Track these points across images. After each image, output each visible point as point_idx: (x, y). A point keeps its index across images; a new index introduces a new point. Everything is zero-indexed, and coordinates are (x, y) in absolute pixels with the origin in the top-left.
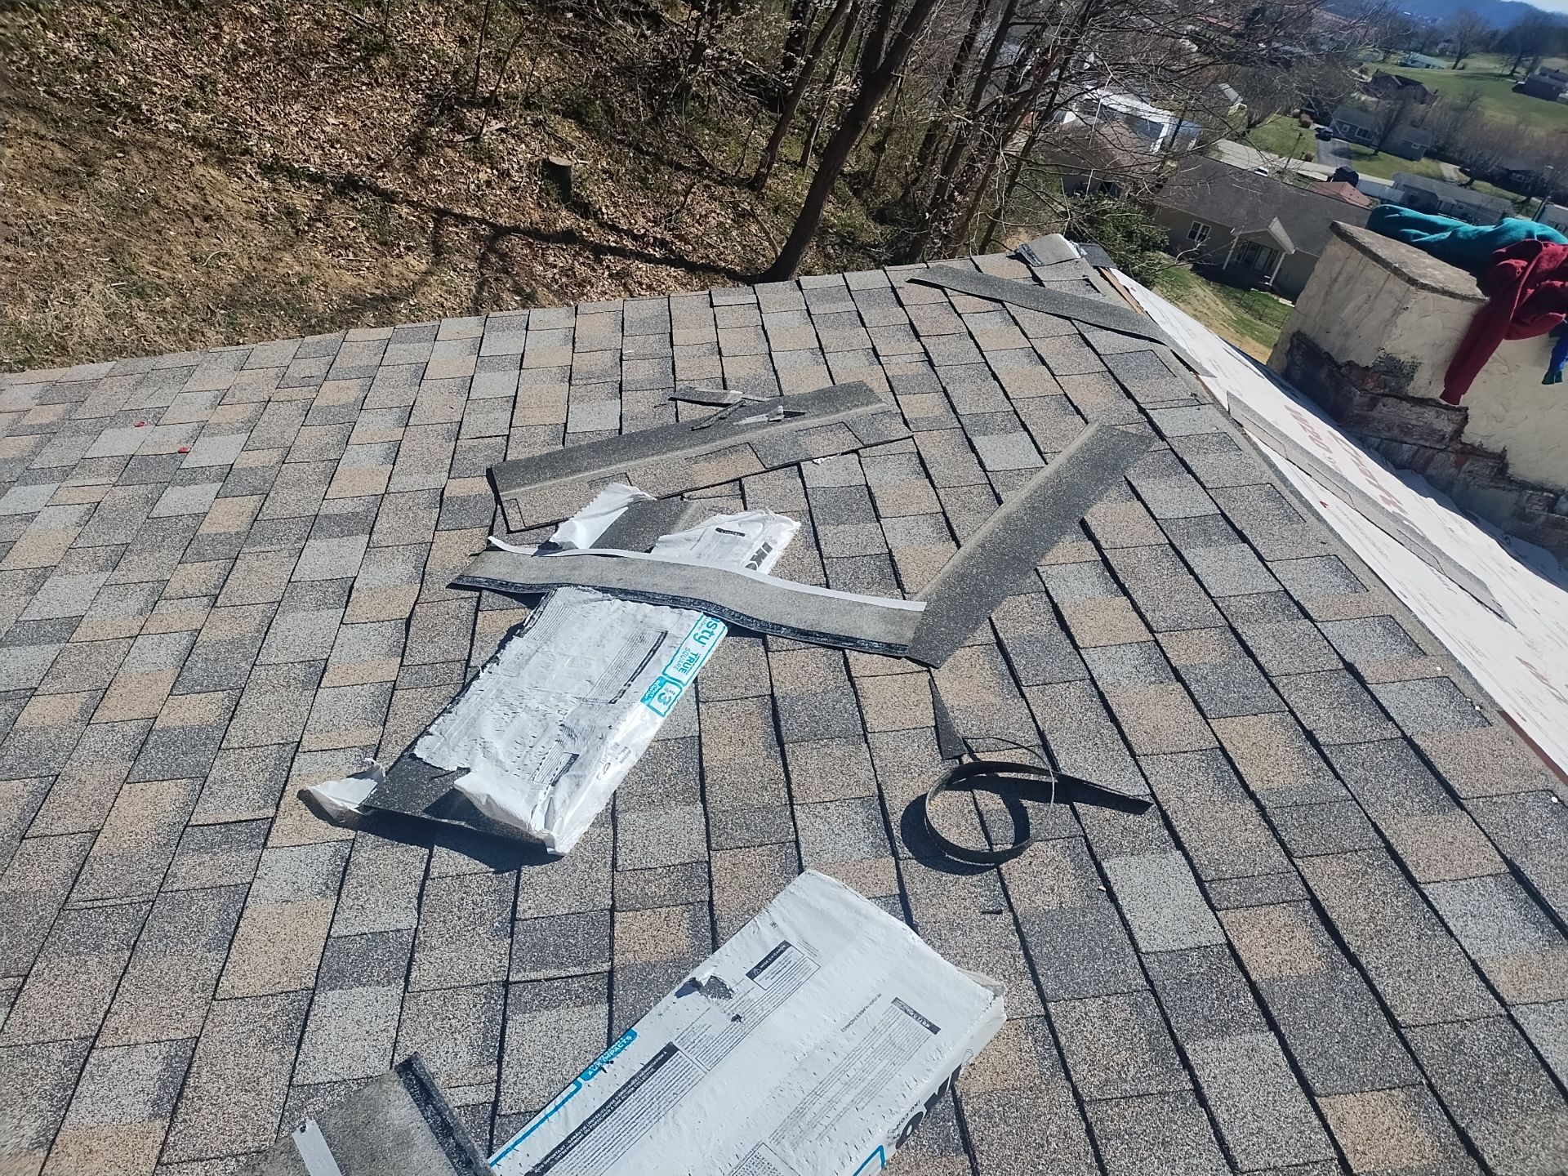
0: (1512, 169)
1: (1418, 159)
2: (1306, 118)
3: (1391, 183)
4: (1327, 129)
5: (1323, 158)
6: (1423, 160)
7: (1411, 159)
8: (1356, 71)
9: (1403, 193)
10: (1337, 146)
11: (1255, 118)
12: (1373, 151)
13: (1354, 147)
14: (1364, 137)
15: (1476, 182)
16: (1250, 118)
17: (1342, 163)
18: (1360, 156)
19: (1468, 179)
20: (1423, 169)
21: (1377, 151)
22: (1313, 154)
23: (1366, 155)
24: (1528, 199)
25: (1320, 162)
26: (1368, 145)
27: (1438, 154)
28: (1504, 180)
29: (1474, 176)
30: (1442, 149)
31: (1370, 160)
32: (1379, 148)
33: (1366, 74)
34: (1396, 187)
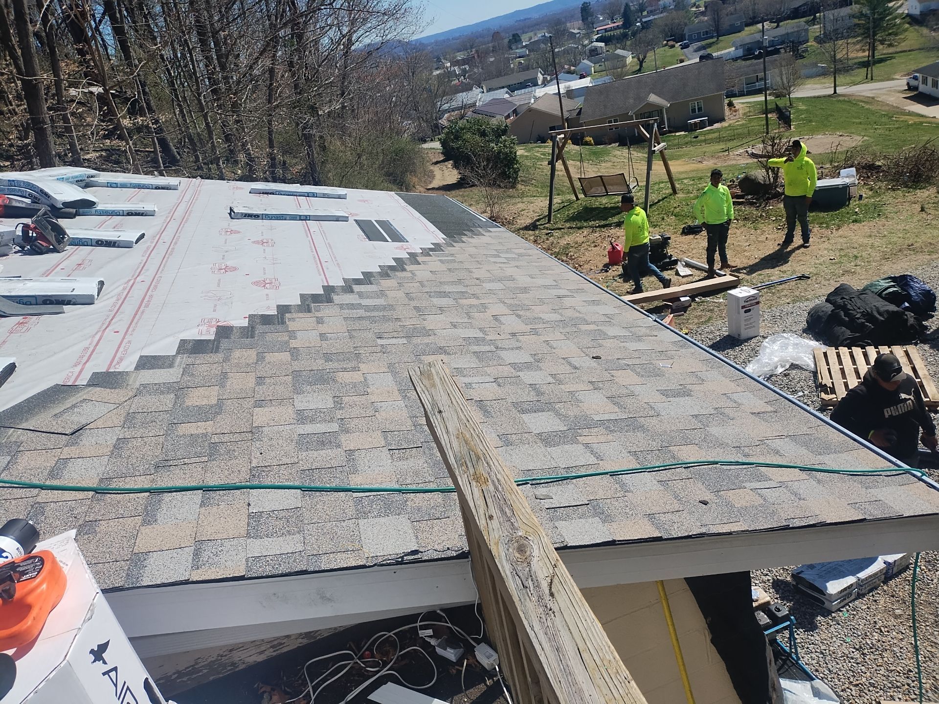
0: (796, 6)
1: (743, 30)
2: (671, 43)
3: (733, 49)
4: (685, 42)
5: (690, 56)
6: (746, 29)
7: (739, 32)
8: (694, 9)
9: (741, 50)
10: (695, 47)
11: (641, 57)
12: (716, 39)
13: (703, 43)
14: (707, 35)
15: (781, 24)
16: (639, 59)
17: (701, 53)
18: (710, 45)
19: (776, 24)
20: (748, 32)
21: (718, 39)
22: (683, 58)
23: (714, 42)
24: (815, 16)
25: (689, 60)
26: (712, 37)
27: (753, 22)
28: (796, 14)
29: (778, 21)
30: (754, 17)
31: (717, 44)
32: (718, 36)
33: (700, 7)
34: (737, 49)
